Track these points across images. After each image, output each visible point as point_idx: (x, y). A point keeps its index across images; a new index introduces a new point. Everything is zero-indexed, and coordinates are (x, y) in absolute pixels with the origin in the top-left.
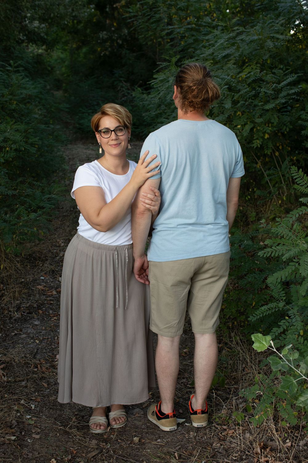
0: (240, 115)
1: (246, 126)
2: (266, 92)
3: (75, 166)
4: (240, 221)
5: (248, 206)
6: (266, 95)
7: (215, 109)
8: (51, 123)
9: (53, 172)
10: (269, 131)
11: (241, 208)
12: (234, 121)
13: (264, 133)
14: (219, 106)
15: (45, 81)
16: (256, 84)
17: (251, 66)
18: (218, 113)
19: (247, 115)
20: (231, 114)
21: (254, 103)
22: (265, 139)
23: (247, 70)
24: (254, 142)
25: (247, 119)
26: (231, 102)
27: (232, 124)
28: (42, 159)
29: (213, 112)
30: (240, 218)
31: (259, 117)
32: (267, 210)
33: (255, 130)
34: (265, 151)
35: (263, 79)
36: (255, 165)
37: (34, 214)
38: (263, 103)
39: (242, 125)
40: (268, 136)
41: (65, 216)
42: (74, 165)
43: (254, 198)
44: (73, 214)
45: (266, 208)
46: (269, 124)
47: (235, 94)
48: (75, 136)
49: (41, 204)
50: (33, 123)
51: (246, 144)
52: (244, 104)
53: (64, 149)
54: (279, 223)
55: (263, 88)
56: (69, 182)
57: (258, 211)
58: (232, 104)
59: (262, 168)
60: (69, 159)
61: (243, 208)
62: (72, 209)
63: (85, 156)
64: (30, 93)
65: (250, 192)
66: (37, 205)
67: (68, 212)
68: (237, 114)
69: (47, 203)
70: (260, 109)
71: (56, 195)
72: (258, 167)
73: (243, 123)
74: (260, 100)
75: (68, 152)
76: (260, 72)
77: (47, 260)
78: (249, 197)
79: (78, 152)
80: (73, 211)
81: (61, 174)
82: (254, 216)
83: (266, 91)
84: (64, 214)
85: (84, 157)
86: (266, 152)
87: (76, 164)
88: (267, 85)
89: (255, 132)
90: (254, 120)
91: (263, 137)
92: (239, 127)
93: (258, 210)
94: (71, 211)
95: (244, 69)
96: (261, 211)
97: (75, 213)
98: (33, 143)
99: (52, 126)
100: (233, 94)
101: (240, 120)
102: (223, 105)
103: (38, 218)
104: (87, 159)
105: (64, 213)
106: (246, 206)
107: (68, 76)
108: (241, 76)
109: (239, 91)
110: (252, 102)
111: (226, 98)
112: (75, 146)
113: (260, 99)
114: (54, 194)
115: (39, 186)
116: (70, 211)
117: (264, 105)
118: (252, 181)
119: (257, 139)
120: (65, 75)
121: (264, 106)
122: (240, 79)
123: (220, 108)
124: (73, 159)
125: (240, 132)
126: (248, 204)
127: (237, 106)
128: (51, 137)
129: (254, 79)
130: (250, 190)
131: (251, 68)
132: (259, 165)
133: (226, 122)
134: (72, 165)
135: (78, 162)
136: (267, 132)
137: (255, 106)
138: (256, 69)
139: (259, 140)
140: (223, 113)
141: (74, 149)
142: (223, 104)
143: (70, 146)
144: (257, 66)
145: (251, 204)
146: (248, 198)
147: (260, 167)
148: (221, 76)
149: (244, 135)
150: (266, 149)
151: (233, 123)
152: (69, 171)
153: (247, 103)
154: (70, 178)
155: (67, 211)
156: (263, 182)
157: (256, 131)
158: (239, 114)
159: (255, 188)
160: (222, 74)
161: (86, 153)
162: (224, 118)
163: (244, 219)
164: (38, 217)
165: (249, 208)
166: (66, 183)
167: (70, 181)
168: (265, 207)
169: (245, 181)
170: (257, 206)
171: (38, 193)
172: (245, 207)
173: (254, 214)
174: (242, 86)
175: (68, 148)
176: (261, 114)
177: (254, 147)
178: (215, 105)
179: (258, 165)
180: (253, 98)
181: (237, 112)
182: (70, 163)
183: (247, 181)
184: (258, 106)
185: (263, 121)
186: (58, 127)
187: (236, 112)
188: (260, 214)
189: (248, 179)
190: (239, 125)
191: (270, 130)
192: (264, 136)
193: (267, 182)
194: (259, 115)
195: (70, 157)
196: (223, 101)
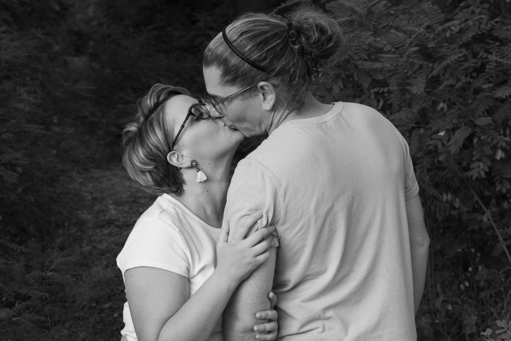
0: (445, 109)
1: (456, 133)
2: (500, 63)
3: (105, 215)
4: (445, 334)
5: (463, 302)
6: (501, 68)
8: (55, 121)
9: (58, 226)
10: (504, 145)
11: (450, 307)
12: (431, 121)
13: (495, 148)
14: (400, 90)
15: (47, 34)
16: (481, 45)
17: (472, 8)
18: (399, 105)
19: (460, 109)
21: (474, 85)
22: (496, 160)
23: (461, 15)
24: (472, 166)
25: (459, 117)
26: (424, 81)
28: (31, 198)
30: (446, 327)
31: (486, 114)
32: (504, 311)
33: (475, 140)
34: (496, 187)
35: (496, 35)
36: (479, 217)
37: (8, 310)
38: (491, 85)
39: (448, 131)
40: (504, 155)
41: (78, 318)
42: (103, 211)
43: (477, 287)
44: (96, 315)
45: (502, 308)
46: (505, 130)
47: (435, 65)
48: (108, 152)
49: (24, 291)
50: (14, 121)
51: (459, 173)
52: (452, 86)
53: (84, 178)
54: (502, 331)
55: (494, 54)
56: (90, 247)
57: (484, 313)
59: (492, 222)
60: (95, 199)
61: (453, 307)
62: (94, 305)
63: (128, 193)
64: (7, 57)
65: (469, 274)
66: (15, 292)
67: (85, 310)
68: (439, 108)
69: (37, 289)
70: (487, 97)
71: (56, 272)
72: (485, 219)
73: (450, 127)
74: (487, 79)
75: (91, 185)
76: (488, 21)
78: (467, 284)
79: (113, 185)
80: (95, 307)
81: (74, 230)
82: (474, 323)
83: (499, 60)
84: (77, 314)
85: (125, 196)
86: (498, 189)
87: (107, 211)
88: (502, 48)
89: (475, 146)
90: (473, 119)
91: (492, 158)
92: (442, 134)
93: (484, 311)
94: (91, 308)
95: (456, 14)
96: (492, 314)
97: (99, 313)
98: (13, 161)
99: (57, 129)
100: (431, 64)
101: (444, 121)
102: (408, 88)
103: (14, 319)
104: (132, 200)
105: (76, 312)
106: (460, 302)
107: (101, 25)
108: (449, 28)
109: (443, 58)
110: (470, 83)
111: (415, 73)
112: (108, 173)
113: (487, 76)
114: (52, 270)
115: (22, 253)
116: (89, 308)
117: (495, 90)
118: (473, 250)
119: (478, 160)
120: (94, 23)
121: (494, 92)
122: (448, 34)
123: (402, 94)
124: (102, 199)
125: (443, 145)
126: (465, 298)
127: (437, 91)
128: (55, 152)
129: (475, 34)
130: (470, 269)
131: (470, 13)
132: (487, 217)
133: (417, 123)
134: (99, 211)
135: (112, 207)
136: (499, 145)
137: (477, 91)
138: (480, 13)
139: (483, 162)
140: (409, 105)
141: (104, 179)
142: (409, 84)
143: (96, 173)
144: (483, 8)
145: (470, 298)
146: (466, 287)
147: (488, 219)
148: (405, 26)
149: (452, 152)
150: (498, 182)
151: (429, 126)
152: (91, 225)
153: (459, 85)
154: (92, 239)
155: (83, 308)
156: (495, 254)
157: (477, 143)
158: (442, 109)
159: (481, 264)
160: (408, 23)
161: (130, 187)
163: (454, 330)
164: (15, 316)
165: (465, 306)
166: (84, 250)
167: (92, 246)
168: (500, 305)
169: (460, 250)
170: (482, 304)
171: (18, 267)
172: (457, 304)
173: (474, 318)
174: (449, 48)
175: (92, 177)
176: (488, 108)
177: (472, 176)
178: (394, 88)
179: (485, 215)
180: (474, 74)
181: (439, 103)
182: (96, 208)
183: (463, 250)
184: (482, 90)
185: (492, 122)
186: (69, 130)
187: (435, 103)
188: (489, 321)
189: (465, 246)
190: (442, 131)
191: (507, 142)
192: (495, 154)
193: (504, 253)
194: (484, 110)
195: (95, 195)
196: (408, 78)
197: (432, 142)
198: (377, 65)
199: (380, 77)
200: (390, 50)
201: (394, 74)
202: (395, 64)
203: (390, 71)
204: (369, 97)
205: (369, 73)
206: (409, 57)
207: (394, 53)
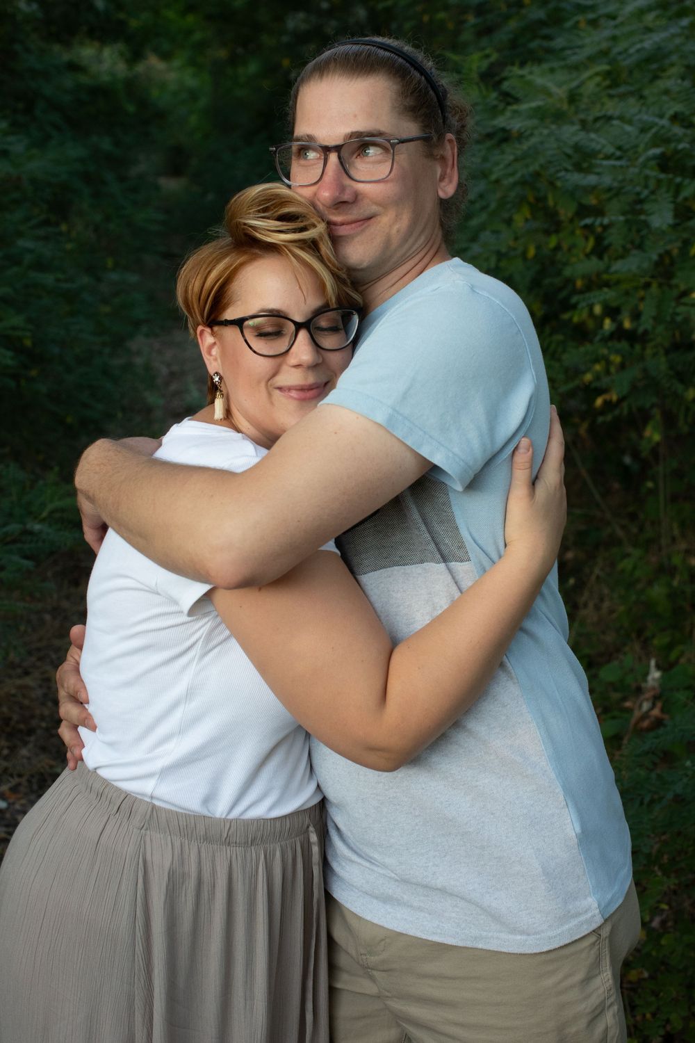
7: (613, 231)
8: (110, 265)
12: (679, 274)
14: (627, 221)
18: (623, 247)
20: (668, 253)
26: (671, 206)
27: (670, 287)
29: (606, 242)
47: (687, 181)
58: (676, 216)
68: (693, 253)
77: (31, 732)
100: (678, 180)
102: (642, 217)
111: (653, 192)
123: (630, 230)
127: (691, 223)
140: (640, 247)
142: (641, 212)
162: (646, 265)
178: (613, 218)
181: (693, 245)
187: (687, 244)
196: (641, 202)
197: (681, 309)
198: (591, 179)
199: (592, 201)
200: (613, 155)
201: (617, 195)
202: (620, 177)
203: (609, 189)
204: (573, 233)
205: (572, 193)
206: (644, 165)
207: (619, 158)
